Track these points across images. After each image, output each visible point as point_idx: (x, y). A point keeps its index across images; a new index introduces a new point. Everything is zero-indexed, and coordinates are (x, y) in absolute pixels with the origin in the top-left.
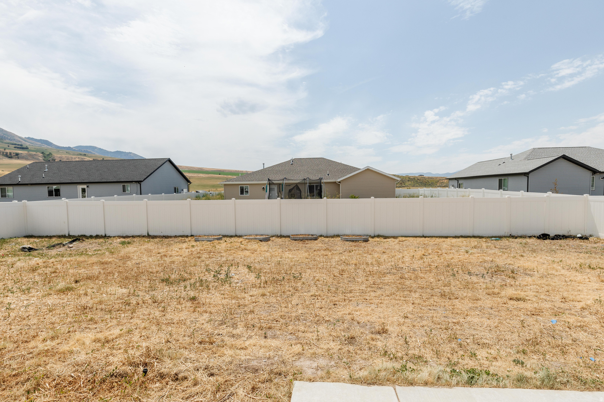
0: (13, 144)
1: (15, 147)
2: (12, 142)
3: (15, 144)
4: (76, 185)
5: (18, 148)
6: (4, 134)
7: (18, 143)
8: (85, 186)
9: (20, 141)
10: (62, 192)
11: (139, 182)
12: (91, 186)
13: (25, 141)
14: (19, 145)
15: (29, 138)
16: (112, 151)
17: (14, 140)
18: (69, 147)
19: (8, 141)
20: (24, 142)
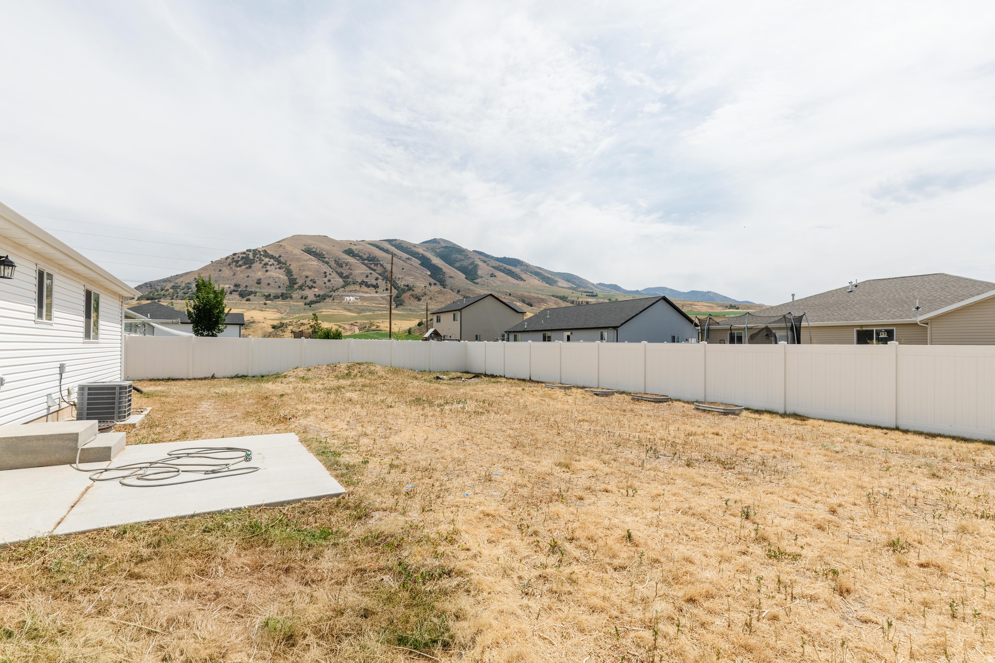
0: (585, 292)
1: (587, 295)
2: (585, 290)
3: (587, 292)
4: (562, 331)
5: (589, 296)
6: (580, 282)
7: (589, 291)
8: (569, 333)
9: (592, 288)
10: (552, 339)
11: (615, 328)
12: (574, 332)
13: (597, 287)
14: (590, 293)
15: (600, 284)
16: (686, 291)
17: (588, 287)
18: (637, 291)
19: (582, 289)
20: (595, 288)
